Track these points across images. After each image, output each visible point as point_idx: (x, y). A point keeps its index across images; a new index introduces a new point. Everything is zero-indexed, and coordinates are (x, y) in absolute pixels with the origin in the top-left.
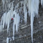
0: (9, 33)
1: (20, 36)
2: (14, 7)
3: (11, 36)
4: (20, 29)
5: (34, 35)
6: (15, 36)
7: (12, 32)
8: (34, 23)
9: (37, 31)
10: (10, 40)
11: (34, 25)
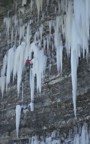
0: (21, 94)
1: (48, 102)
2: (33, 34)
3: (27, 102)
4: (47, 86)
5: (78, 98)
6: (35, 102)
7: (27, 92)
8: (78, 71)
9: (86, 90)
10: (25, 111)
11: (79, 77)
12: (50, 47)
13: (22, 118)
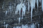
1: (26, 17)
4: (26, 14)
5: (32, 17)
6: (23, 17)
9: (34, 16)
11: (33, 13)
12: (27, 5)
13: (20, 20)
